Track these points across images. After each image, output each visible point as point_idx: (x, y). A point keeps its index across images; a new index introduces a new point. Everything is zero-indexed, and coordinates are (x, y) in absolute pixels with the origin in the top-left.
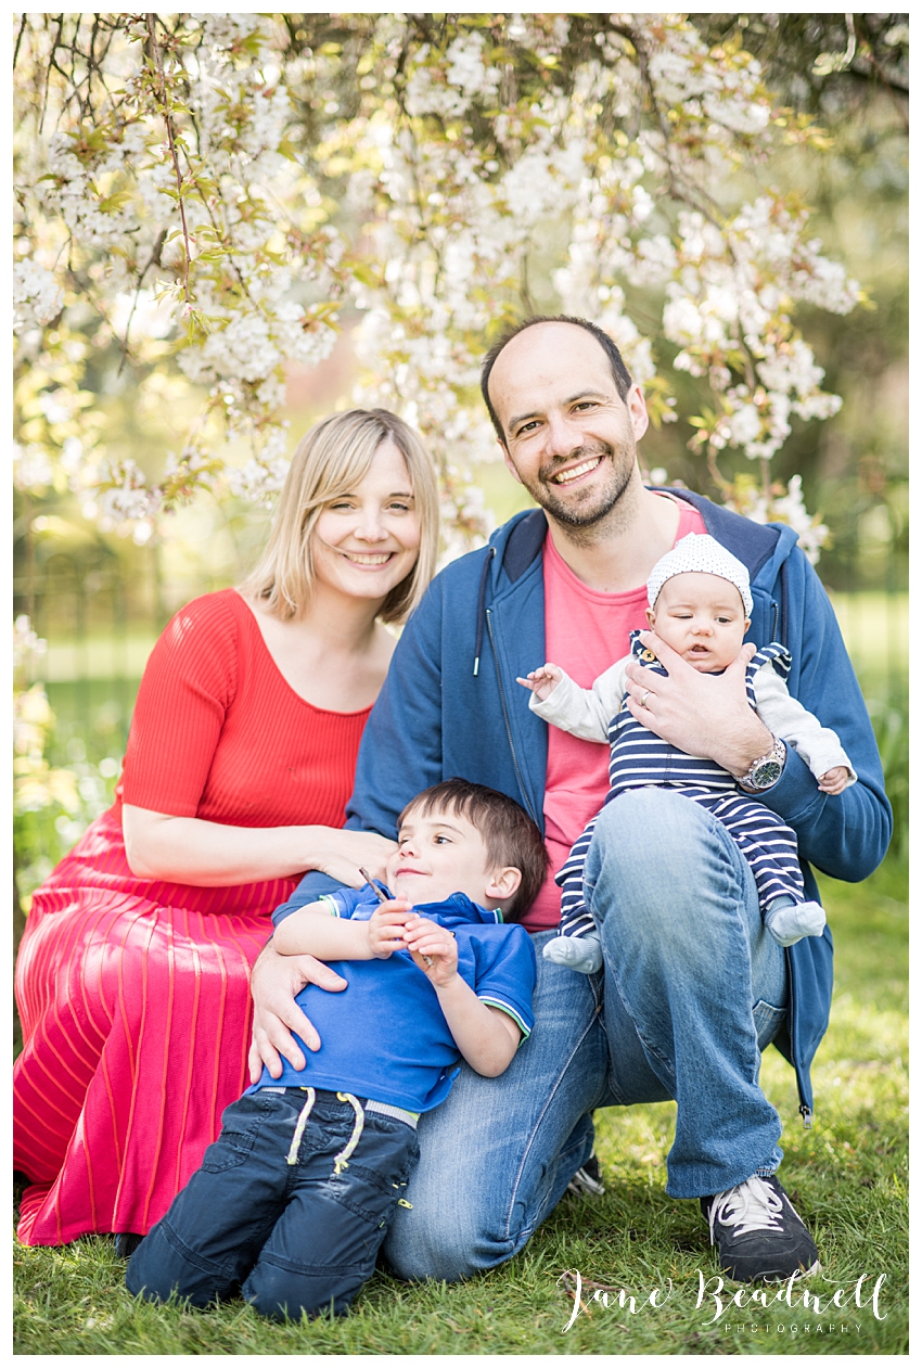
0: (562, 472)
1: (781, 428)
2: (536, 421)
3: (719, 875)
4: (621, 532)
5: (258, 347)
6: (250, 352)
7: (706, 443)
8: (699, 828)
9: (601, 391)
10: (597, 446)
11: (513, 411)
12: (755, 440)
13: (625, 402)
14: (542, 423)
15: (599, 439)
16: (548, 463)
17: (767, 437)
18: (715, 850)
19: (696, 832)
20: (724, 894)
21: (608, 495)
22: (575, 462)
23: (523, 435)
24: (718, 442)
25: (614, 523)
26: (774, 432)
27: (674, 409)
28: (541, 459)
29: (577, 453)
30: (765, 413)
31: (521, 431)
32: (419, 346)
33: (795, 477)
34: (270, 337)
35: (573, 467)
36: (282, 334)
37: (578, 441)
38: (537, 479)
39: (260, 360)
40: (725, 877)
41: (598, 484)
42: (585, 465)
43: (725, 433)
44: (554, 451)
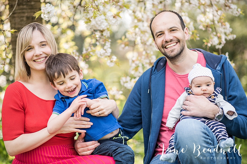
0: (167, 45)
1: (223, 41)
2: (162, 33)
3: (207, 140)
4: (183, 61)
5: (103, 22)
6: (101, 23)
7: (207, 45)
8: (201, 129)
9: (178, 27)
10: (176, 40)
11: (157, 31)
12: (218, 44)
13: (184, 31)
14: (163, 34)
15: (176, 38)
16: (164, 43)
17: (220, 44)
18: (205, 134)
19: (200, 130)
20: (208, 144)
21: (178, 51)
22: (171, 43)
23: (159, 37)
24: (209, 45)
25: (181, 59)
26: (222, 42)
27: (199, 37)
28: (162, 42)
29: (171, 41)
30: (219, 38)
31: (158, 36)
32: (140, 24)
33: (227, 52)
34: (106, 19)
35: (170, 44)
36: (108, 19)
37: (172, 38)
38: (161, 47)
39: (104, 25)
40: (208, 140)
41: (176, 49)
42: (173, 44)
43: (211, 43)
44: (166, 40)
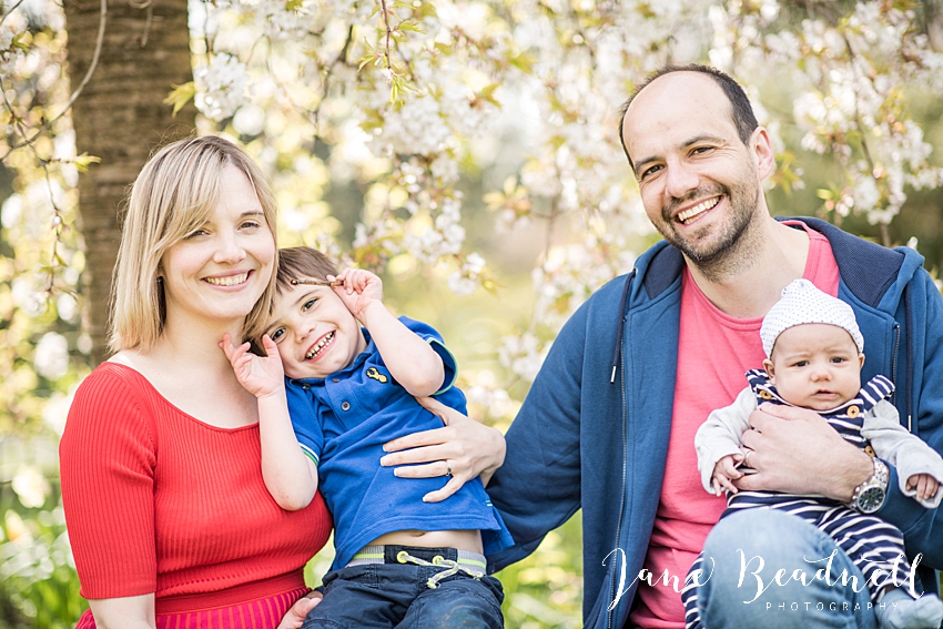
0: (681, 211)
1: (898, 196)
2: (658, 165)
3: (827, 594)
4: (749, 267)
5: (430, 124)
6: (423, 129)
7: (833, 212)
8: (804, 551)
9: (718, 135)
10: (713, 187)
11: (637, 155)
12: (875, 207)
13: (746, 145)
14: (663, 167)
15: (714, 180)
16: (668, 203)
17: (885, 204)
21: (727, 232)
22: (691, 202)
23: (647, 178)
24: (843, 210)
25: (742, 258)
26: (892, 200)
27: (802, 178)
28: (662, 200)
29: (692, 194)
30: (882, 182)
31: (645, 174)
32: (574, 131)
33: (912, 238)
34: (440, 114)
35: (691, 207)
36: (451, 112)
38: (661, 219)
39: (433, 135)
40: (834, 596)
41: (716, 223)
42: (701, 205)
43: (849, 201)
44: (672, 193)
